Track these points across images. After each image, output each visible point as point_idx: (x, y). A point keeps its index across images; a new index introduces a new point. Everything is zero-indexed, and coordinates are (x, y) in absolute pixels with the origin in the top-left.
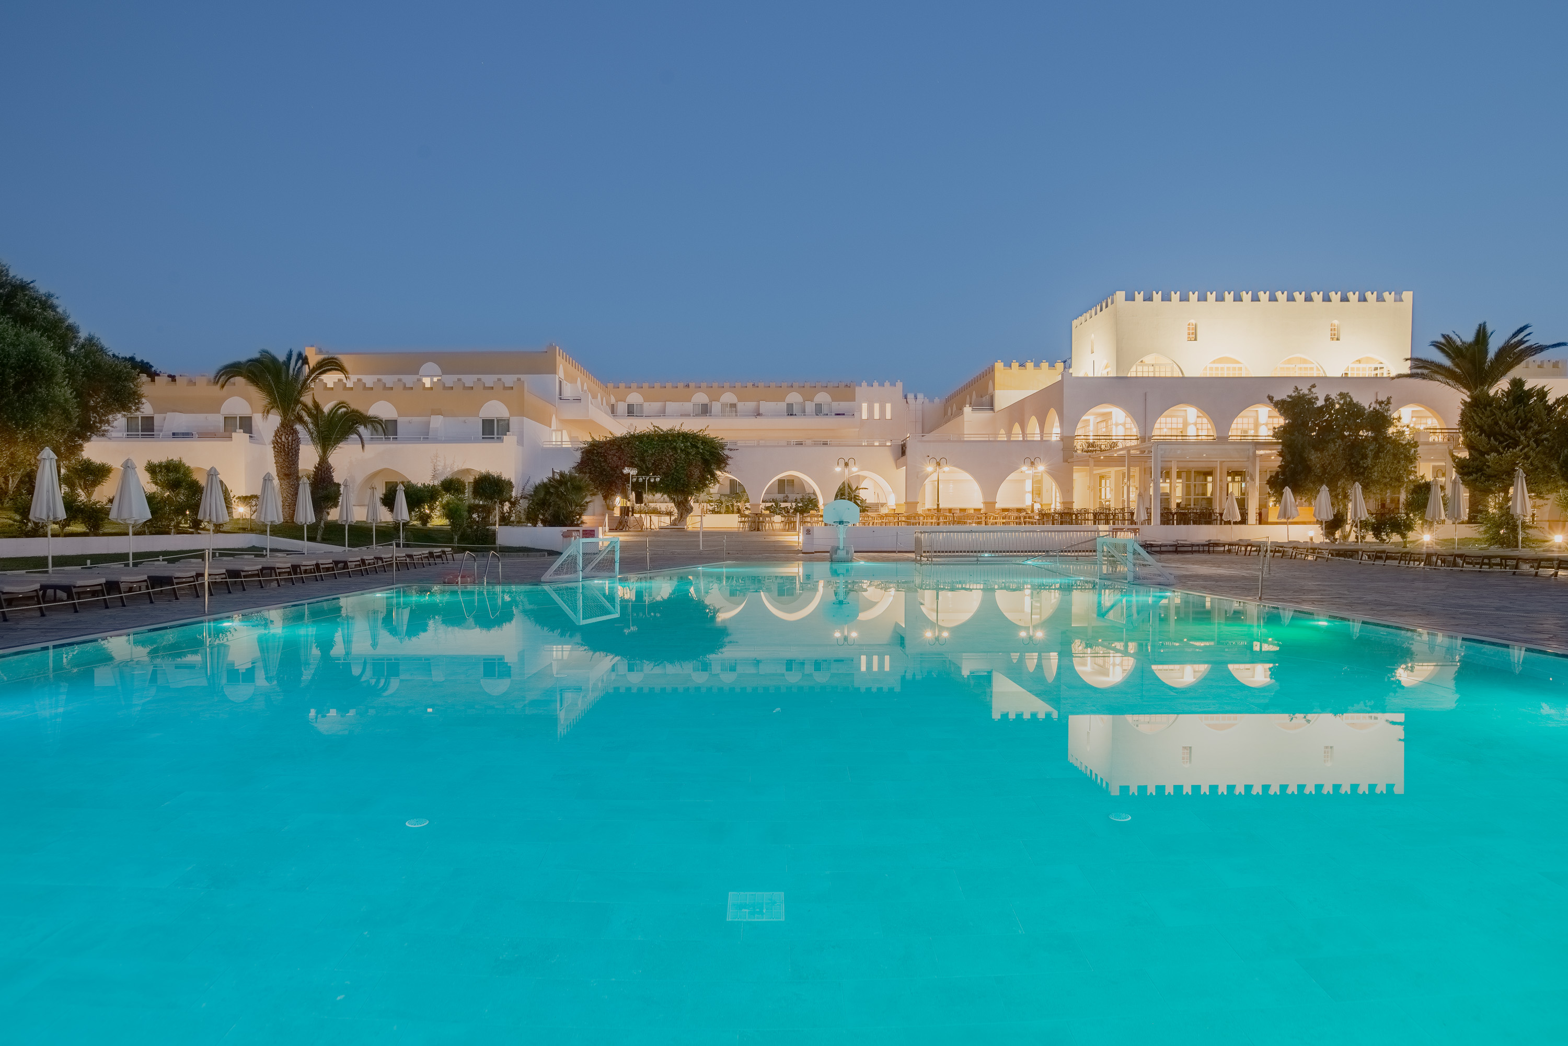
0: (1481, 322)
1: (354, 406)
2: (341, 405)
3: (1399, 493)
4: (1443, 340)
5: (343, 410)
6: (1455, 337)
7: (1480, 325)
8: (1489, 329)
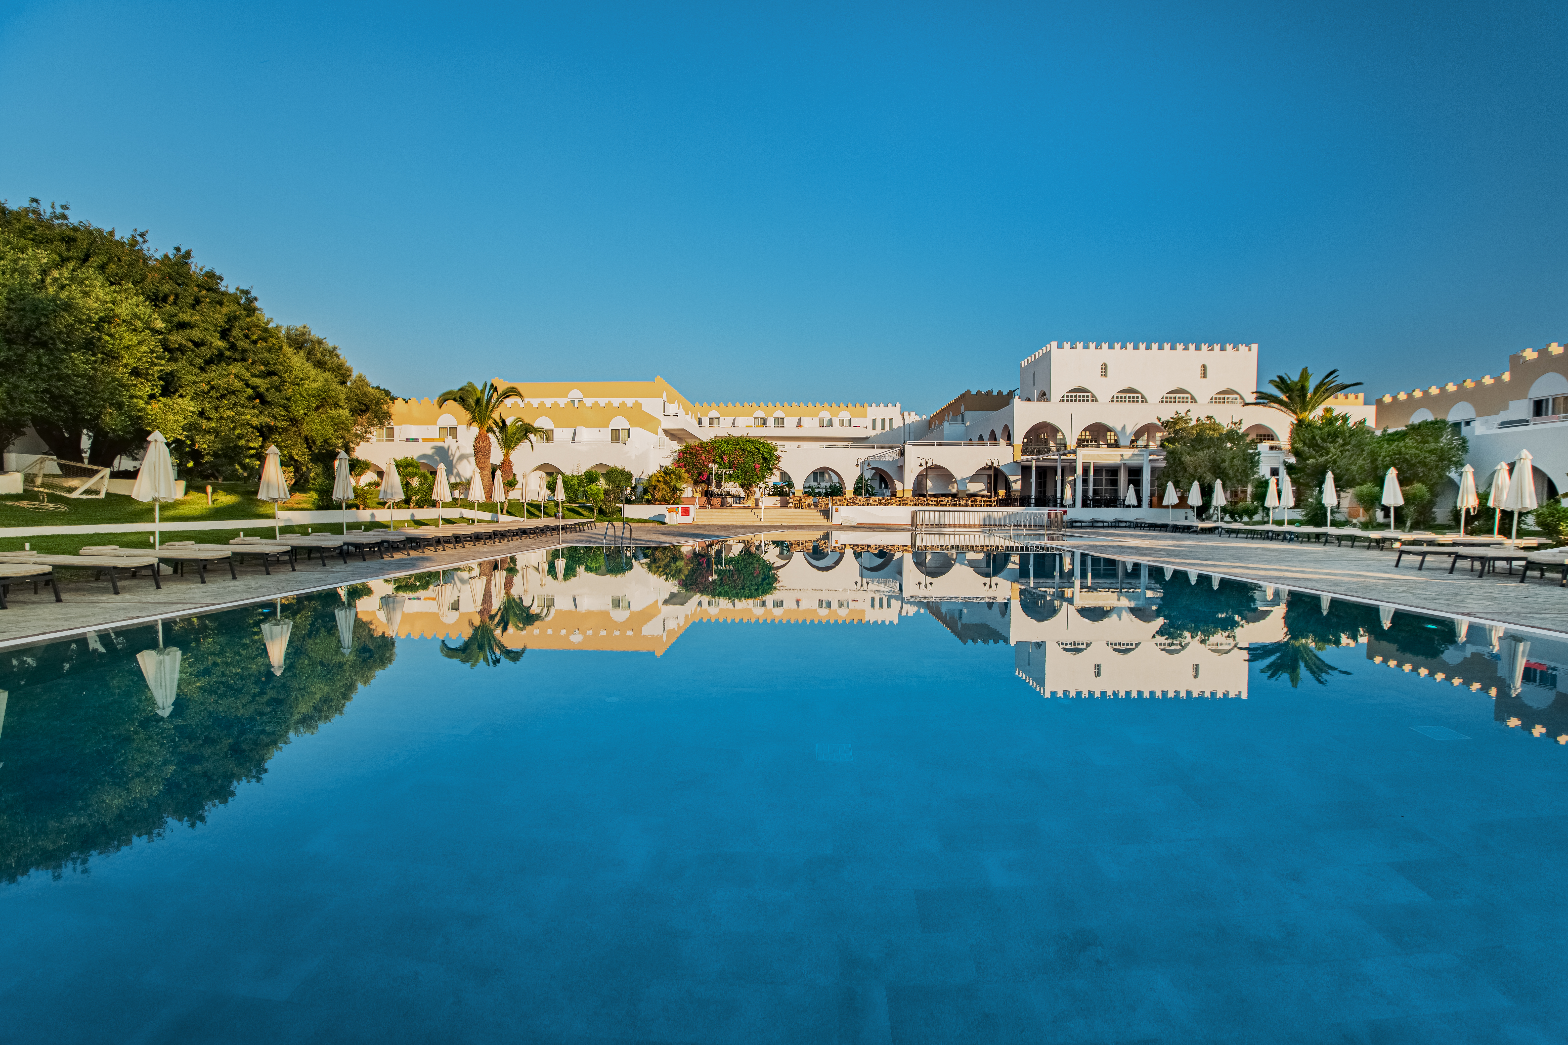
0: (1304, 367)
1: (527, 421)
2: (519, 419)
3: (1247, 487)
4: (1278, 380)
5: (520, 423)
6: (1286, 378)
7: (1303, 369)
8: (1310, 371)
